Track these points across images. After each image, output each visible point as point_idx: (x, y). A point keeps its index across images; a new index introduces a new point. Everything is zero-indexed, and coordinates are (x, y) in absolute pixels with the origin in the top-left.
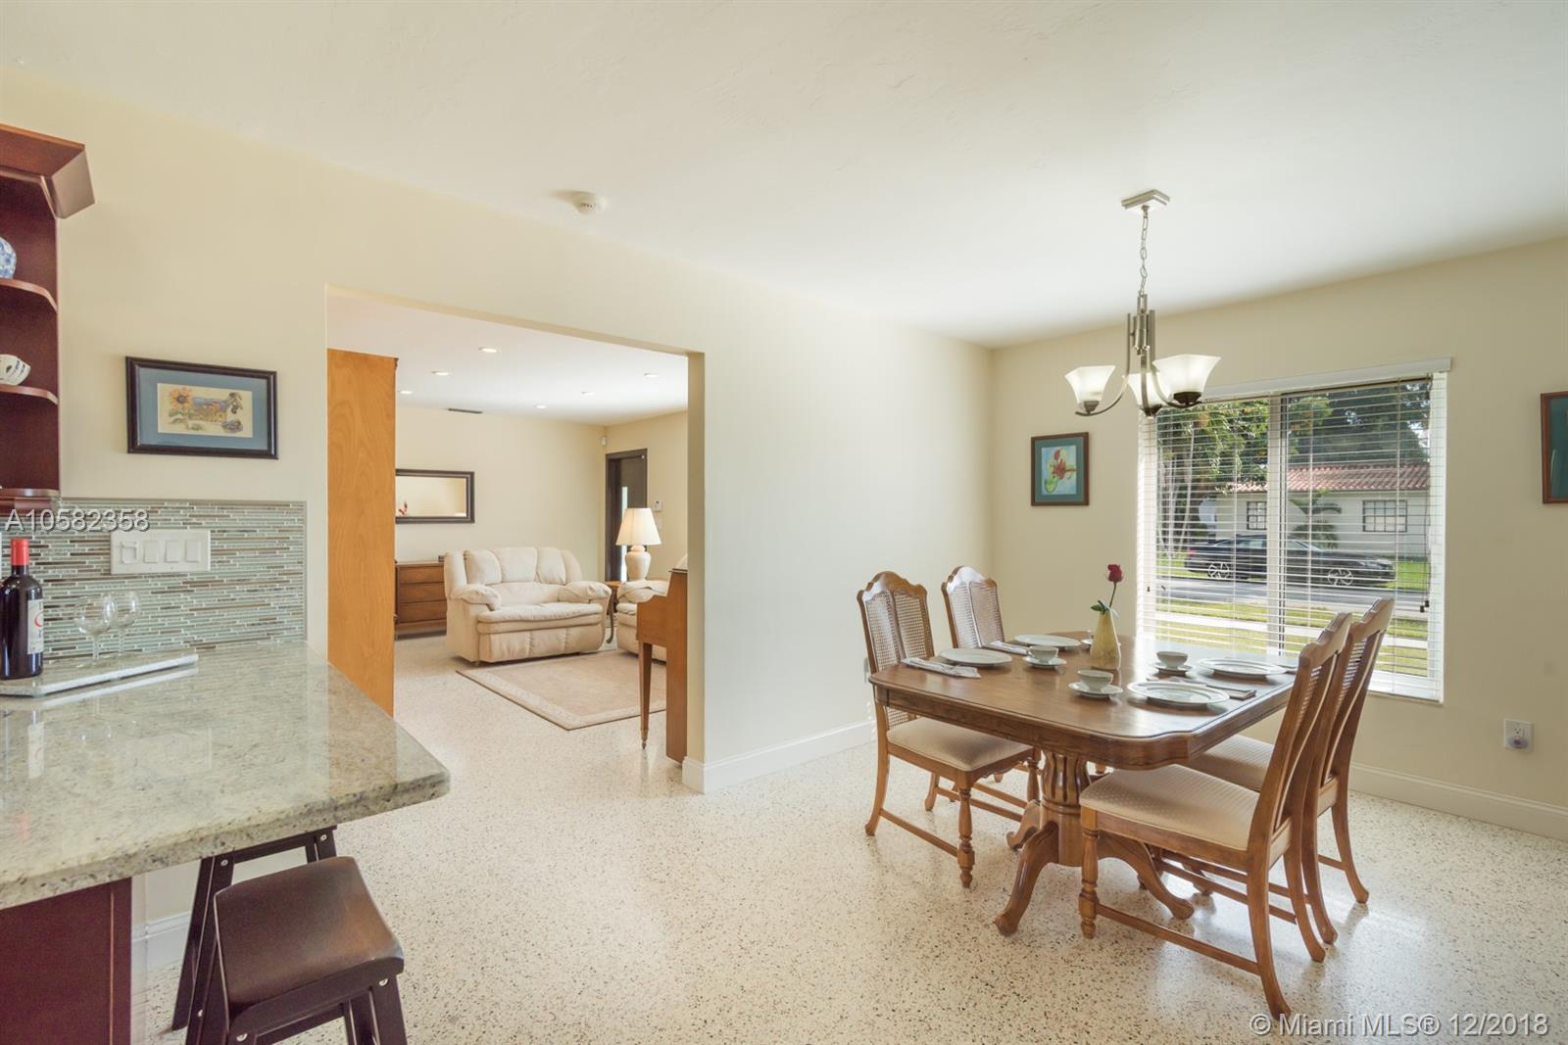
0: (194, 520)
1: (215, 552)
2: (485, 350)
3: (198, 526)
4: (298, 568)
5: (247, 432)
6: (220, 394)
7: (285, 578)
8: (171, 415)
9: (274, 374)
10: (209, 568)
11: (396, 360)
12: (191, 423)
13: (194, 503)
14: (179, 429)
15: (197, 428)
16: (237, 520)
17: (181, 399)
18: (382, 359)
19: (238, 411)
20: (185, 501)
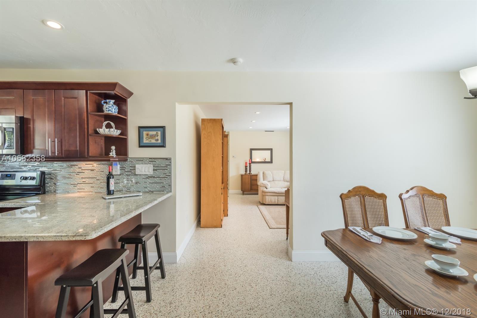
0: (150, 162)
1: (154, 170)
2: (257, 113)
3: (150, 164)
4: (170, 174)
5: (159, 141)
6: (154, 133)
7: (167, 177)
8: (146, 138)
9: (165, 127)
10: (152, 174)
11: (222, 119)
12: (149, 140)
13: (150, 158)
14: (147, 142)
15: (150, 141)
16: (158, 162)
17: (147, 135)
18: (218, 119)
19: (158, 136)
20: (148, 158)
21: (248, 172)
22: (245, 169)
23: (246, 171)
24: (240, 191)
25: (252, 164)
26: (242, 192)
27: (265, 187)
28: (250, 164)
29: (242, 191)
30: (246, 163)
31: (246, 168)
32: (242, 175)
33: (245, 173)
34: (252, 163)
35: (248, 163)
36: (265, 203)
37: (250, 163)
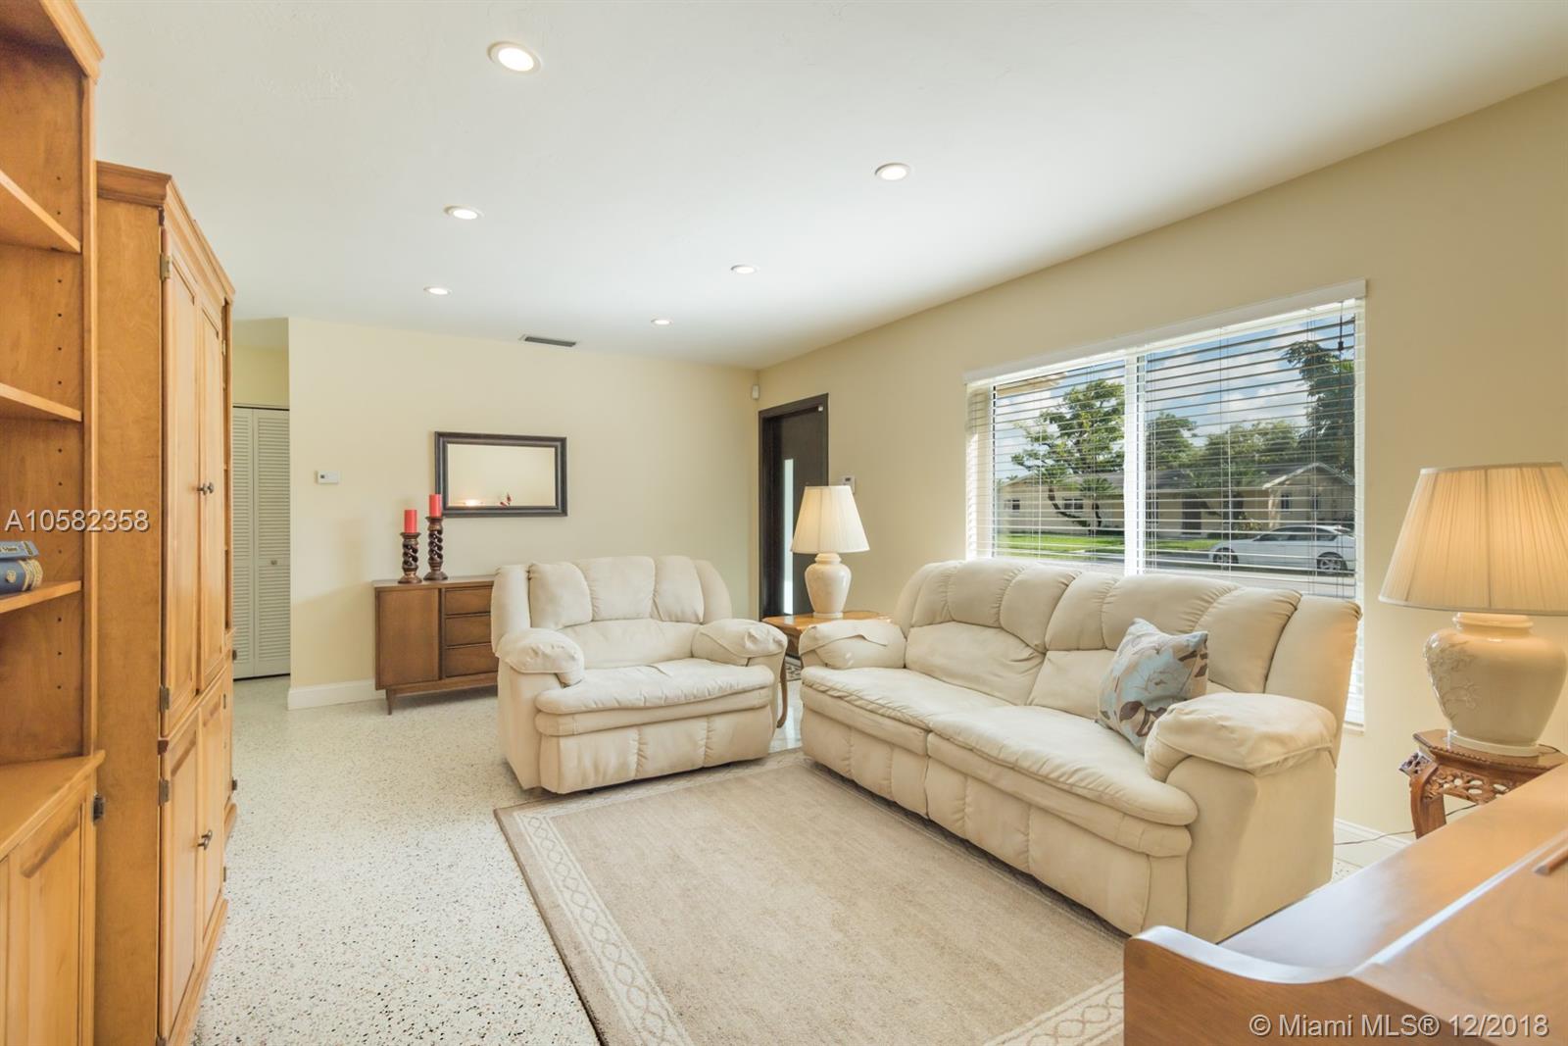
21: (423, 569)
22: (402, 551)
23: (405, 562)
24: (365, 687)
25: (448, 525)
26: (384, 692)
27: (556, 675)
28: (433, 520)
29: (379, 686)
30: (409, 516)
31: (405, 546)
32: (380, 594)
33: (401, 574)
34: (448, 516)
35: (423, 513)
36: (553, 790)
37: (438, 514)
